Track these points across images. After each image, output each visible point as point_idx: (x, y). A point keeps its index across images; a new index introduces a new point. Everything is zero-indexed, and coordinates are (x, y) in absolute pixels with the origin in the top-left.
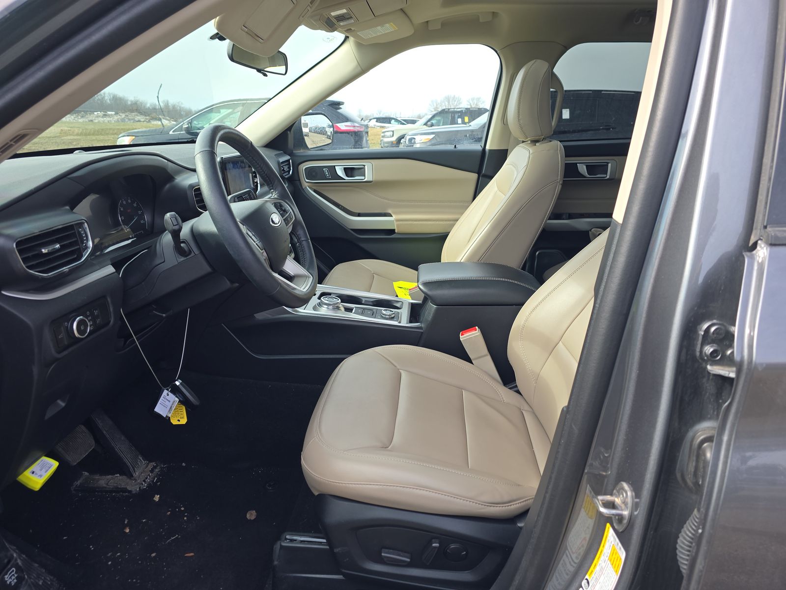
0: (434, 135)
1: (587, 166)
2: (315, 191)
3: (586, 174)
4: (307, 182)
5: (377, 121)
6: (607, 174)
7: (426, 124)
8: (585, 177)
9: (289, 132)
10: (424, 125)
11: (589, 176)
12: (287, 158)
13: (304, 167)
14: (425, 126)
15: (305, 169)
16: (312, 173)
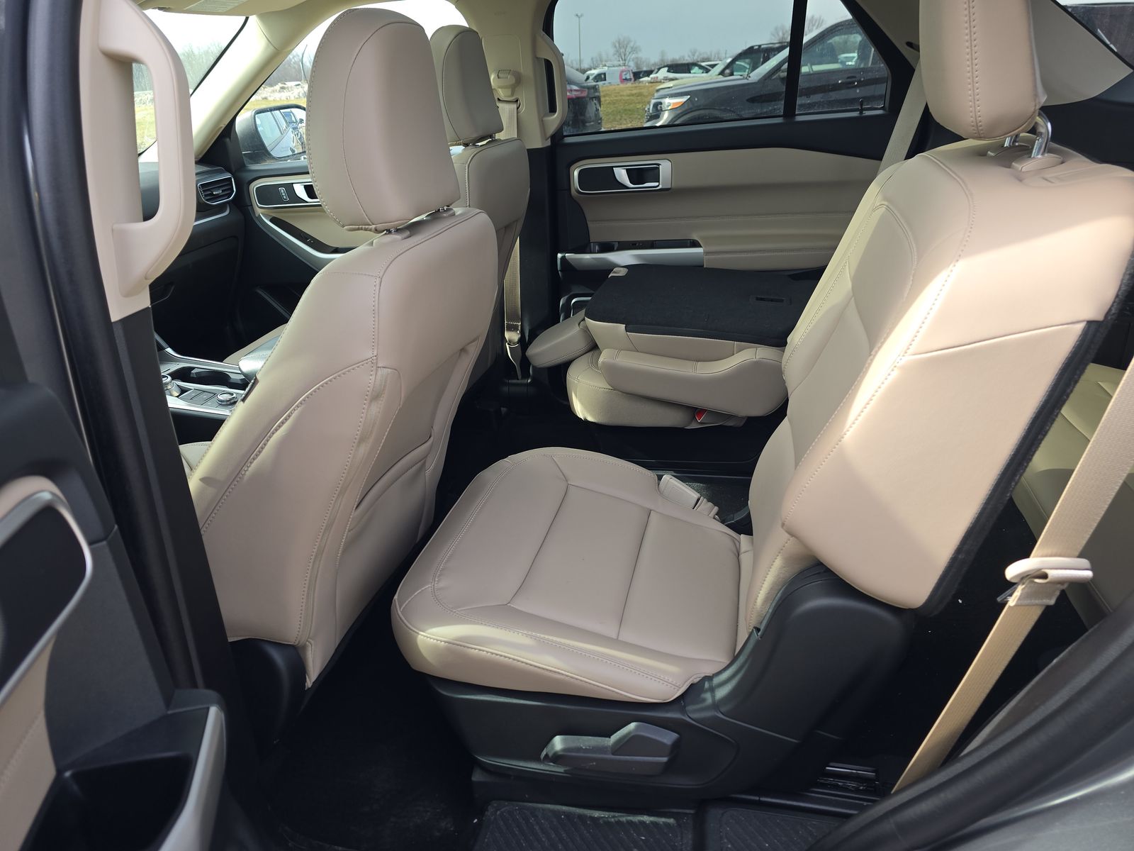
0: (689, 96)
1: (627, 170)
2: (274, 220)
3: (627, 183)
4: (261, 208)
5: (668, 71)
6: (659, 182)
7: (722, 73)
8: (628, 188)
9: (228, 140)
10: (719, 74)
11: (633, 186)
12: (228, 176)
13: (254, 186)
14: (721, 76)
15: (257, 188)
16: (268, 195)
